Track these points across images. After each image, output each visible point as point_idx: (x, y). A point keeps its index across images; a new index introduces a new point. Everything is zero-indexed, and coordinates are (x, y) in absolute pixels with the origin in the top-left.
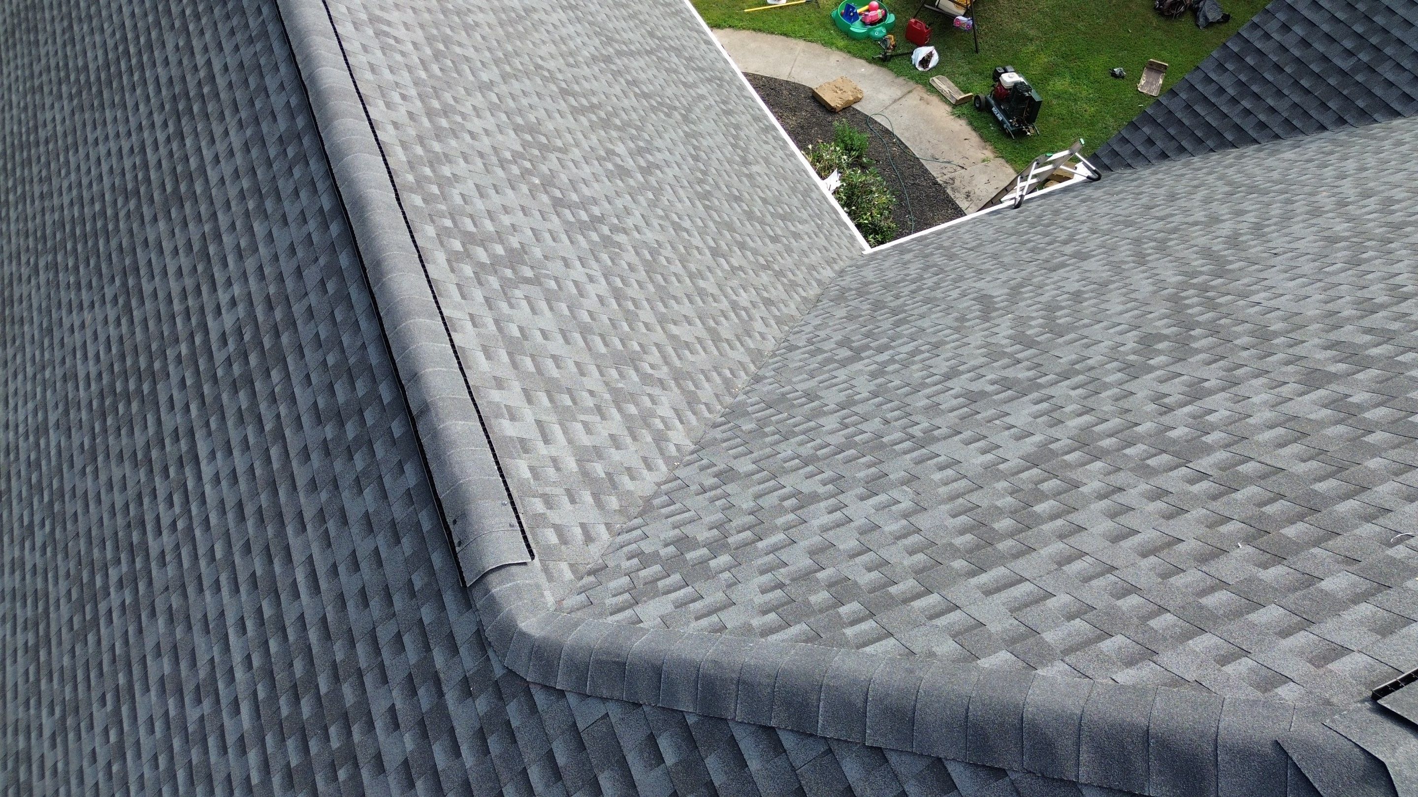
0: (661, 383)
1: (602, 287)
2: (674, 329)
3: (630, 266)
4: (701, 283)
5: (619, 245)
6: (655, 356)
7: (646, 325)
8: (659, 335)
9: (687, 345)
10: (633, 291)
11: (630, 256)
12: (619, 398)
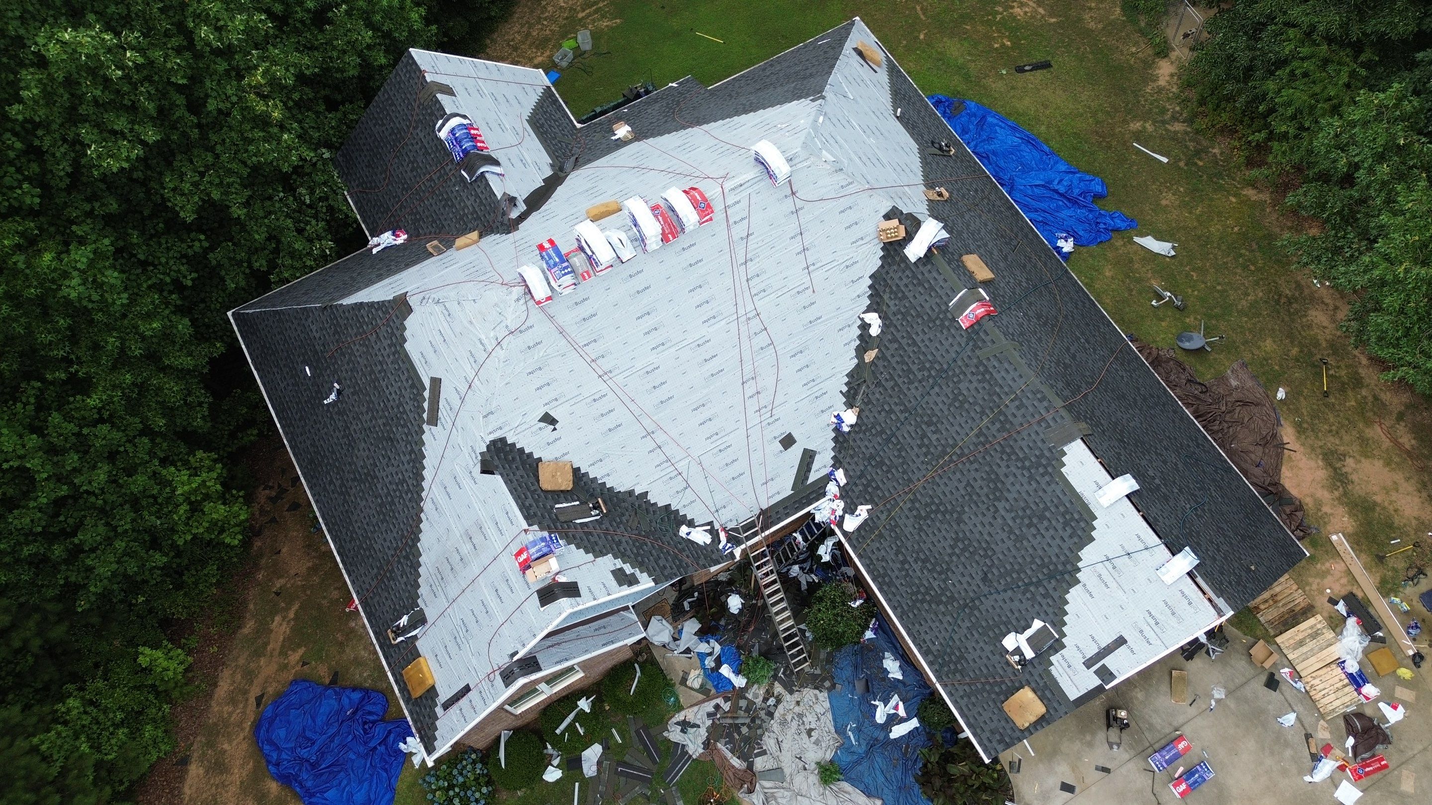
0: (894, 314)
1: (918, 340)
2: (896, 346)
3: (914, 363)
4: (892, 383)
5: (920, 370)
6: (898, 324)
7: (903, 337)
8: (898, 336)
9: (890, 341)
10: (910, 350)
11: (914, 368)
12: (905, 297)
